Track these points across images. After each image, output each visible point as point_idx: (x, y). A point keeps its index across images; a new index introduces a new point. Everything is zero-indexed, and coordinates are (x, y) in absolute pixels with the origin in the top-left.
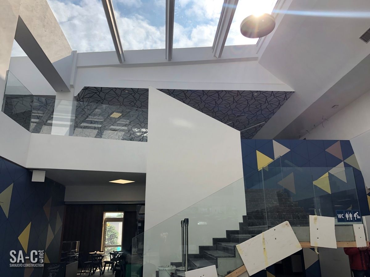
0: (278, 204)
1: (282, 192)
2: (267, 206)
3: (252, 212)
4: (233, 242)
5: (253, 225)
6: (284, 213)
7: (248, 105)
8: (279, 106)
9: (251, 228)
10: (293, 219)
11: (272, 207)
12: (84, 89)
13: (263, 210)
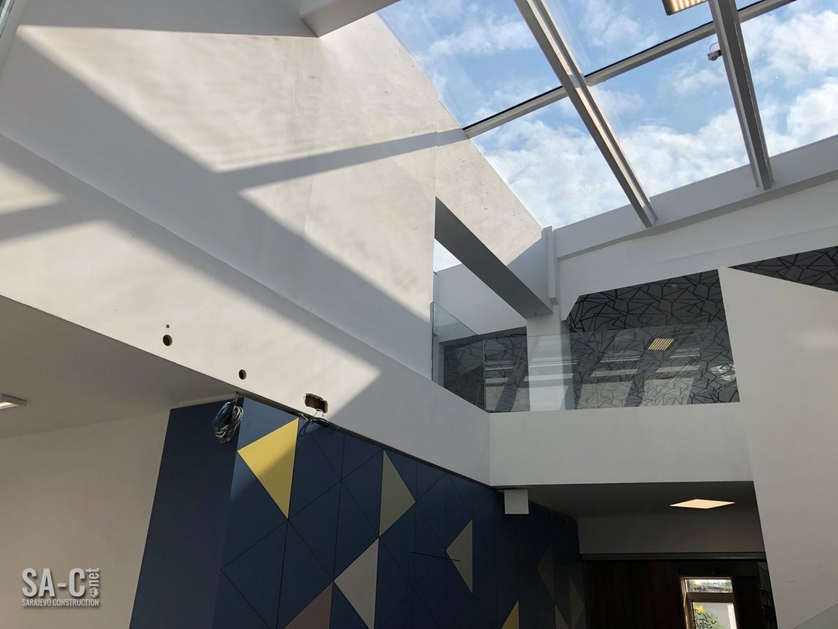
12: (580, 302)
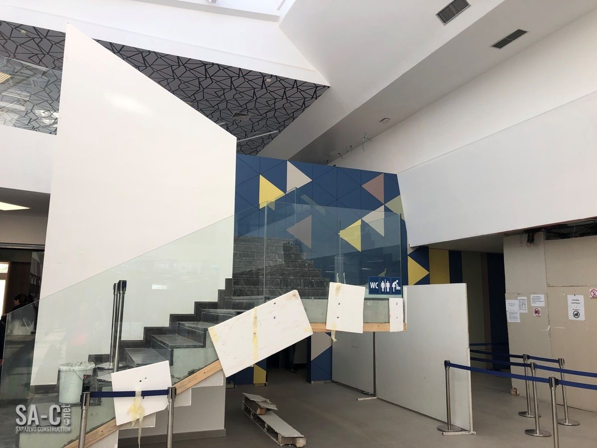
0: (284, 262)
1: (292, 245)
2: (267, 265)
3: (242, 274)
4: (204, 321)
5: (240, 293)
6: (291, 277)
7: (255, 98)
8: (304, 107)
9: (237, 299)
10: (304, 286)
11: (275, 266)
13: (260, 271)
